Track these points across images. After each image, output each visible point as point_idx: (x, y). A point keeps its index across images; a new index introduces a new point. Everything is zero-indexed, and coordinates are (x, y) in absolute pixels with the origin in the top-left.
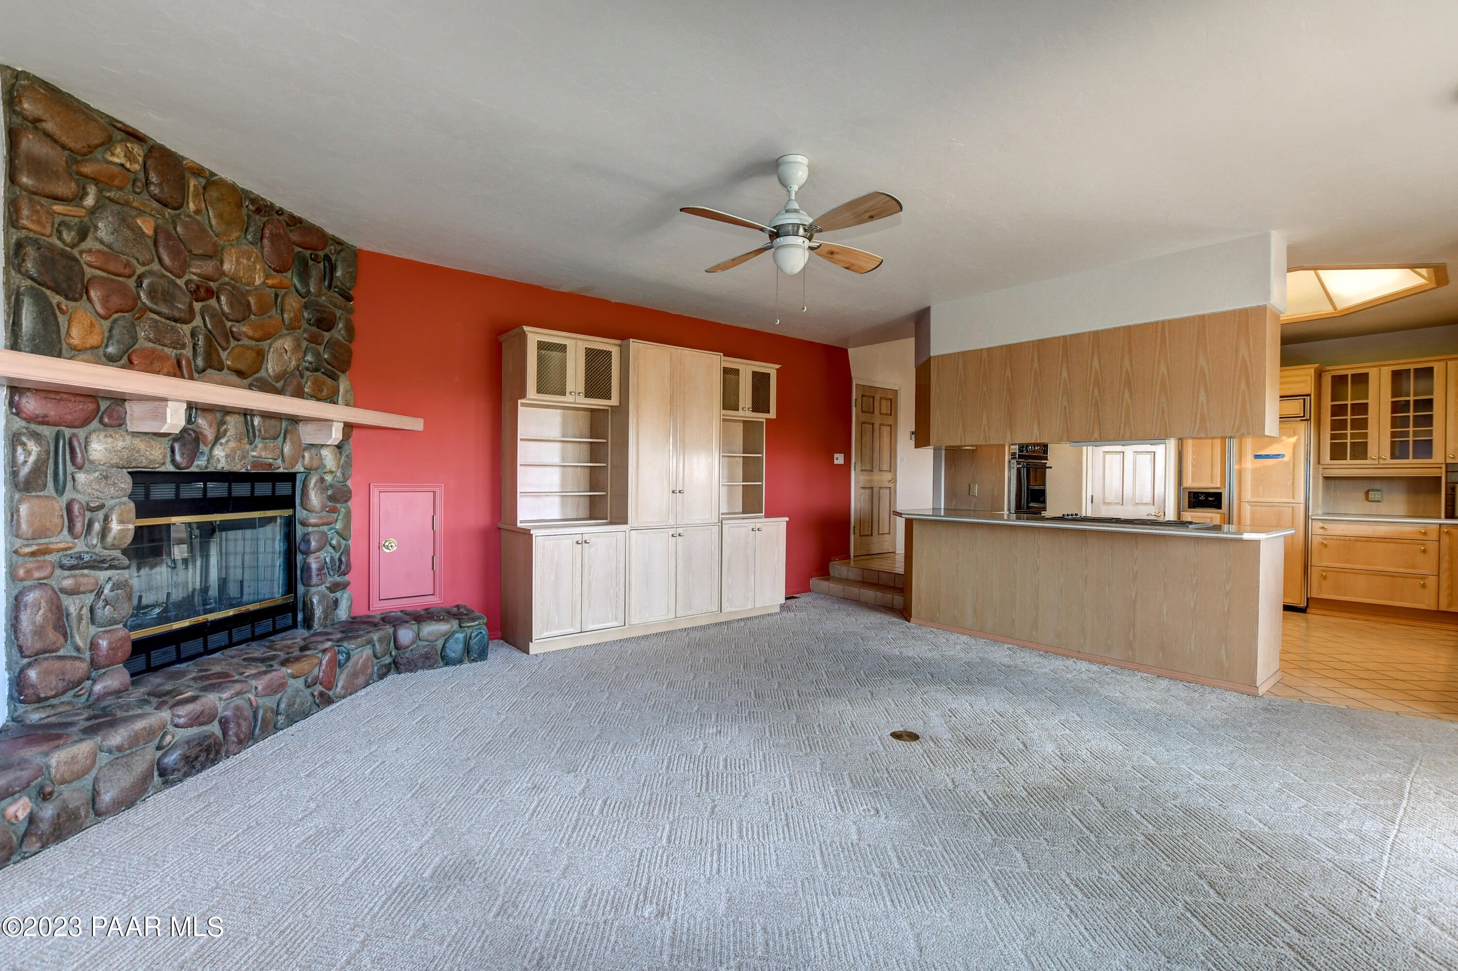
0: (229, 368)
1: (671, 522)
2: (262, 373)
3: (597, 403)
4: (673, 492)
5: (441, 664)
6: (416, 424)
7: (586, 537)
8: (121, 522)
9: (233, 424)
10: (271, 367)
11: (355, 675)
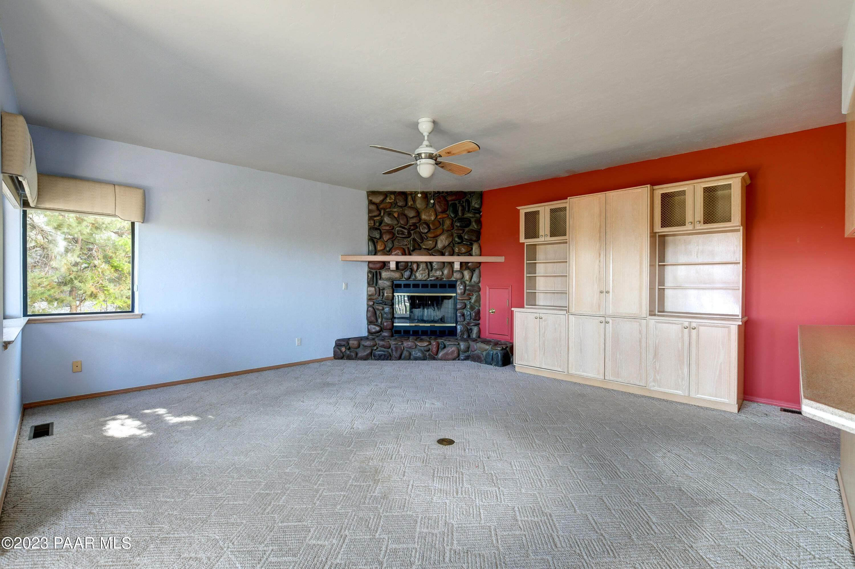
0: (425, 249)
1: (602, 313)
2: (436, 248)
3: (556, 239)
4: (601, 292)
5: (484, 363)
6: (501, 259)
7: (541, 315)
8: (387, 293)
9: (422, 266)
10: (440, 245)
11: (446, 354)
